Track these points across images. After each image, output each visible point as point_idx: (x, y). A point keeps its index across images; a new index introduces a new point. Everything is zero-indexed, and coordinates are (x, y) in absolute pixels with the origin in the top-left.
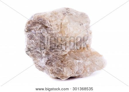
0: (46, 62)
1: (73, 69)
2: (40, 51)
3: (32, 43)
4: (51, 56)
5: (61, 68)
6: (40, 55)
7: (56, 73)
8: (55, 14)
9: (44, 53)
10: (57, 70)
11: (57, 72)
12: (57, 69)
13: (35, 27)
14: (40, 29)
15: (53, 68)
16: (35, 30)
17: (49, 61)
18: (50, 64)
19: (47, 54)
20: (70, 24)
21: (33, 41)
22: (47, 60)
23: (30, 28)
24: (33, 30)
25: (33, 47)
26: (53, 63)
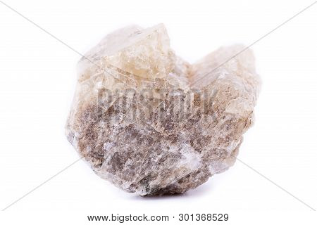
0: (193, 150)
1: (237, 94)
2: (160, 156)
3: (132, 167)
4: (183, 133)
5: (224, 118)
6: (168, 159)
7: (231, 135)
8: (88, 77)
9: (168, 148)
10: (225, 129)
11: (230, 132)
12: (222, 128)
13: (100, 137)
14: (108, 126)
15: (217, 137)
16: (106, 141)
17: (195, 143)
18: (202, 141)
19: (175, 139)
20: (129, 51)
21: (129, 162)
22: (189, 145)
23: (97, 151)
24: (105, 144)
25: (143, 170)
26: (204, 134)
